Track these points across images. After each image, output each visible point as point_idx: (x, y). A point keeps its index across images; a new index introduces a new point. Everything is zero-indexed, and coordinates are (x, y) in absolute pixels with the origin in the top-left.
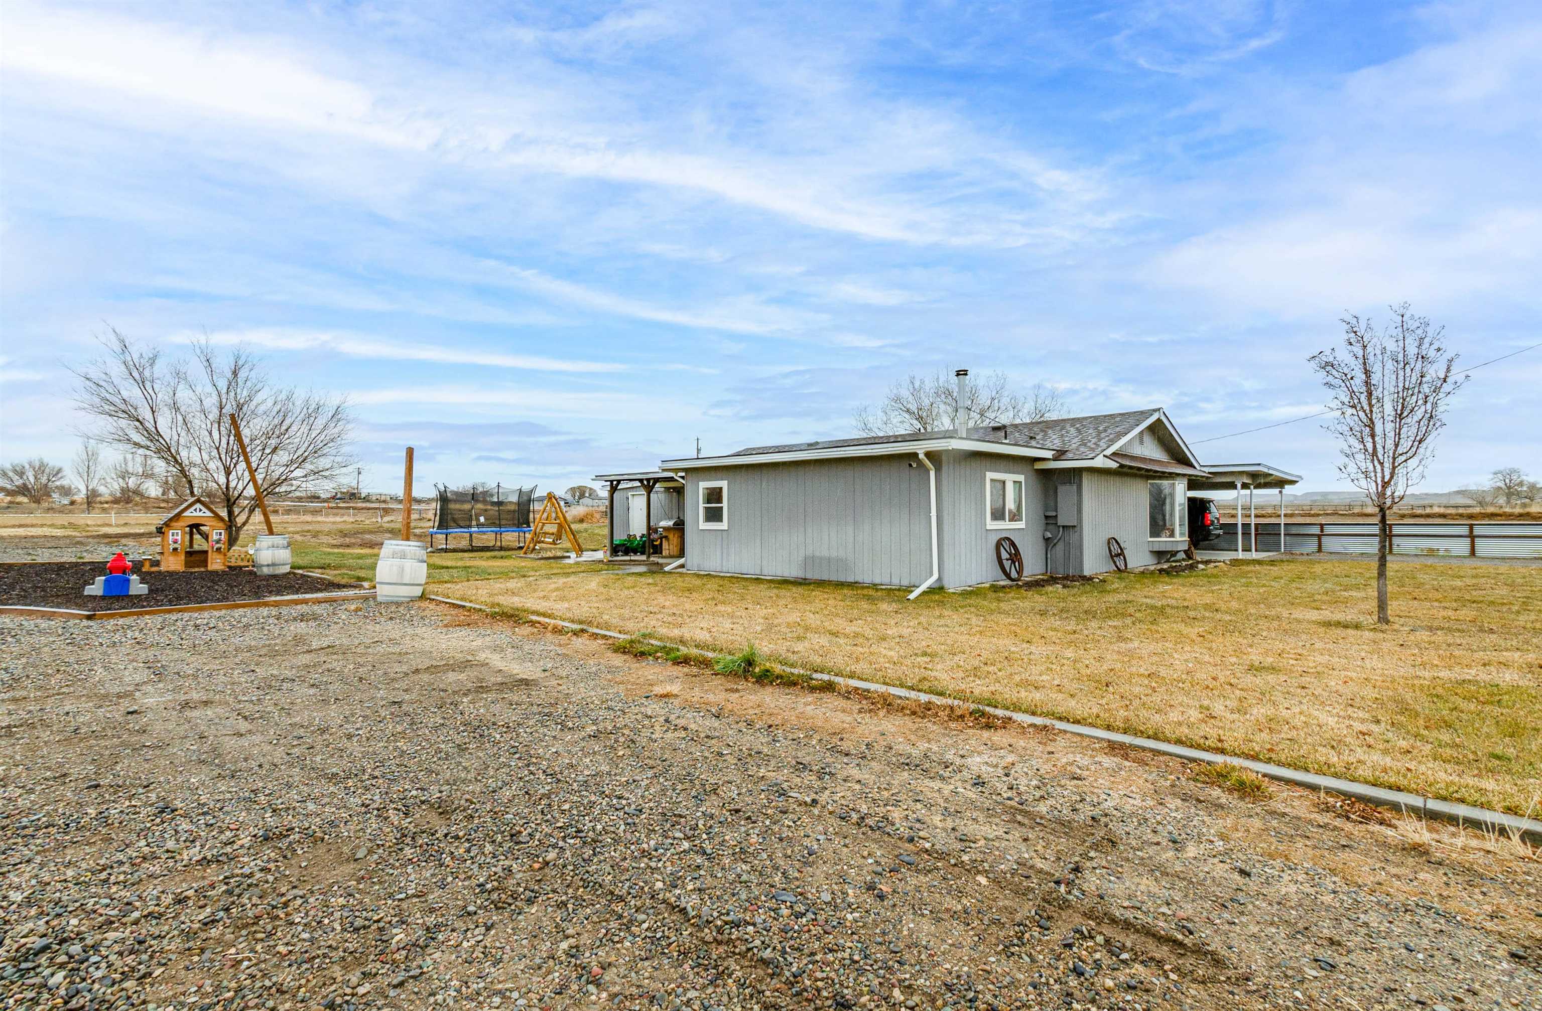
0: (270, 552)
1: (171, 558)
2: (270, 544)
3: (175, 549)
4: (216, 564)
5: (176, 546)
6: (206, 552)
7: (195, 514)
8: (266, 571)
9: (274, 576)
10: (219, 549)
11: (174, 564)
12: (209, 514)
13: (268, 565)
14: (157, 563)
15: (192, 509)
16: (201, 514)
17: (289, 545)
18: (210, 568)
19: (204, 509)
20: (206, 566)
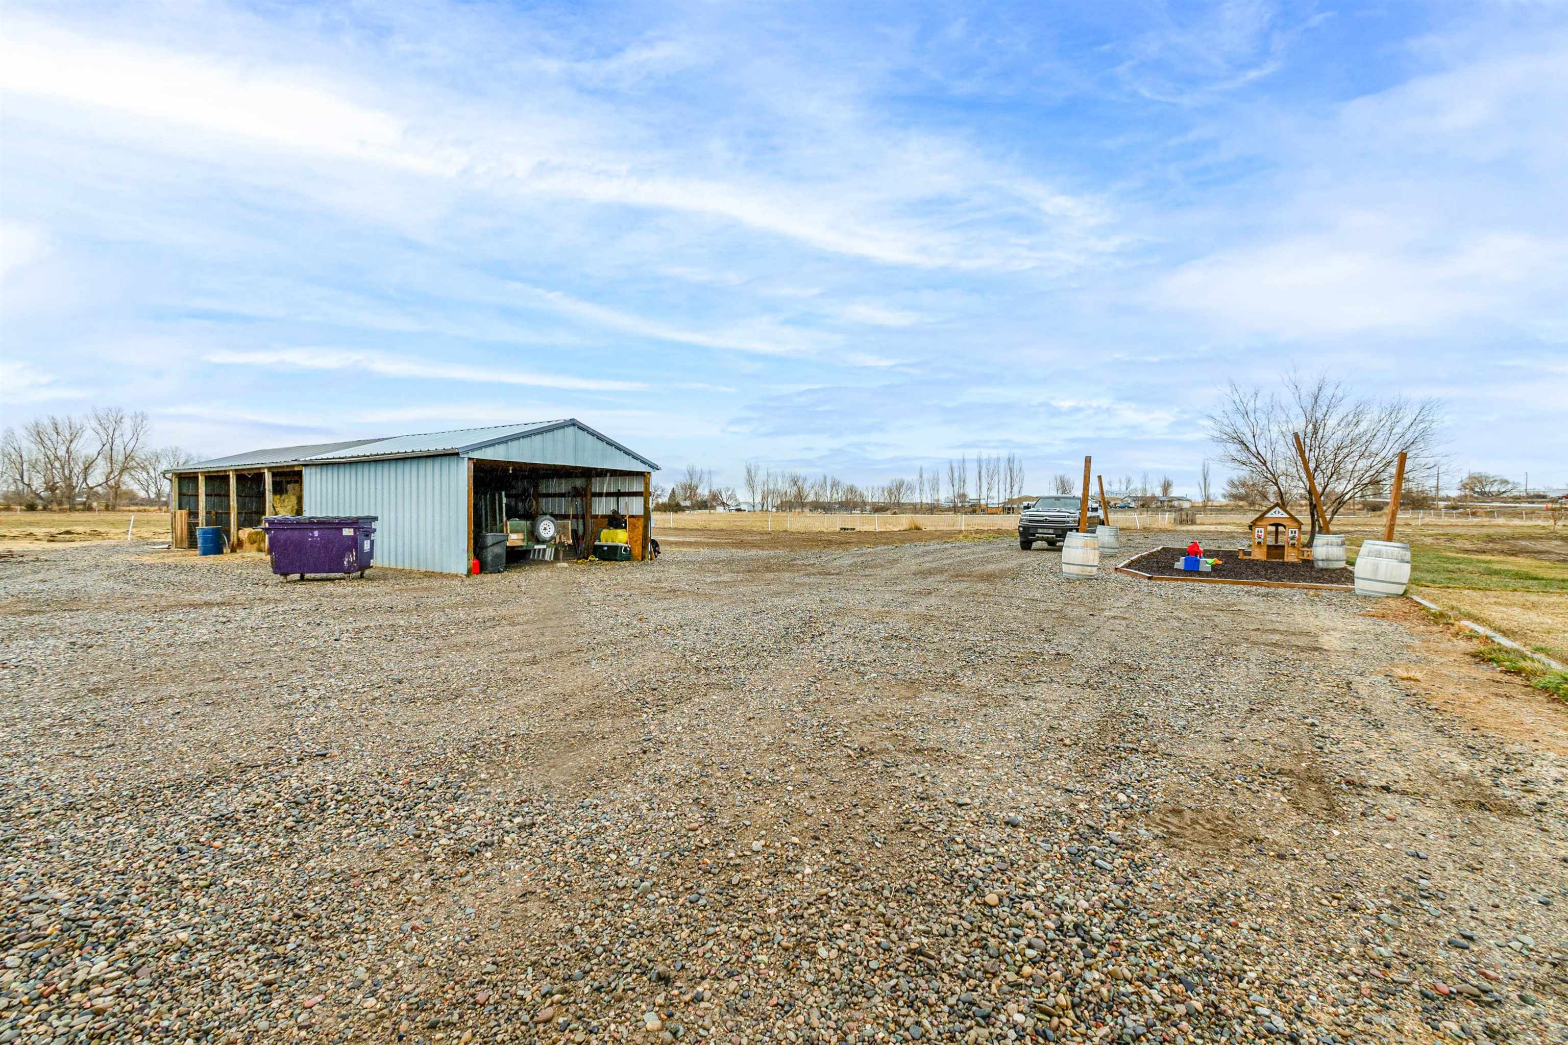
0: (1325, 548)
1: (1257, 550)
2: (1325, 542)
3: (1259, 543)
4: (1291, 556)
5: (1260, 540)
6: (1283, 546)
7: (1275, 516)
8: (1321, 565)
9: (1326, 570)
10: (1293, 545)
11: (1259, 555)
12: (1286, 515)
13: (1323, 560)
14: (1249, 554)
15: (1272, 512)
16: (1279, 516)
17: (1343, 544)
18: (1286, 560)
19: (1282, 512)
20: (1283, 558)
